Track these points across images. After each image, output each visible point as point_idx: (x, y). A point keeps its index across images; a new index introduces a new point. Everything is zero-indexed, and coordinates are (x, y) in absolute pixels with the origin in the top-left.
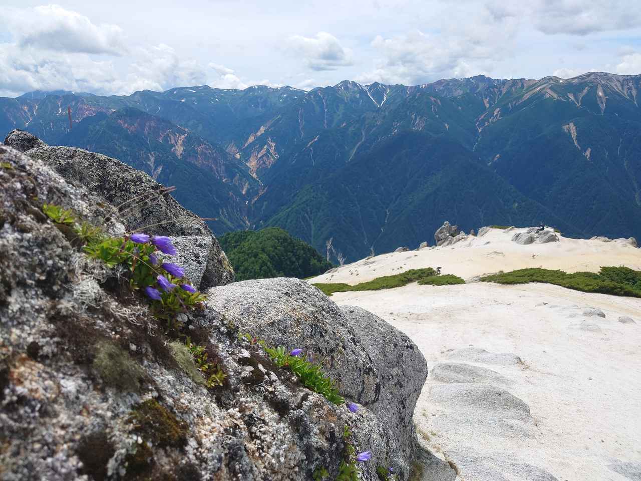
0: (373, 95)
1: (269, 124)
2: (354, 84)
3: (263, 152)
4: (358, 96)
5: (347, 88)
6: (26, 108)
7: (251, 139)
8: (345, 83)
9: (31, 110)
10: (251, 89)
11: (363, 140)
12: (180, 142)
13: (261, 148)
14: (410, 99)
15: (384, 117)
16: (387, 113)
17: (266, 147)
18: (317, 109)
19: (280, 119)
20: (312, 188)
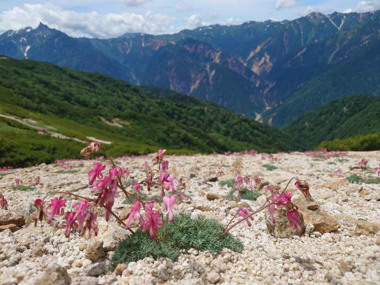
0: (334, 21)
1: (263, 44)
2: (320, 14)
3: (262, 61)
4: (323, 22)
5: (315, 17)
6: (126, 44)
7: (252, 54)
8: (313, 14)
9: (129, 44)
10: (245, 24)
11: (338, 49)
12: (217, 57)
13: (260, 59)
14: (374, 19)
15: (354, 33)
16: (356, 31)
17: (263, 59)
18: (296, 32)
19: (270, 40)
20: (319, 79)
